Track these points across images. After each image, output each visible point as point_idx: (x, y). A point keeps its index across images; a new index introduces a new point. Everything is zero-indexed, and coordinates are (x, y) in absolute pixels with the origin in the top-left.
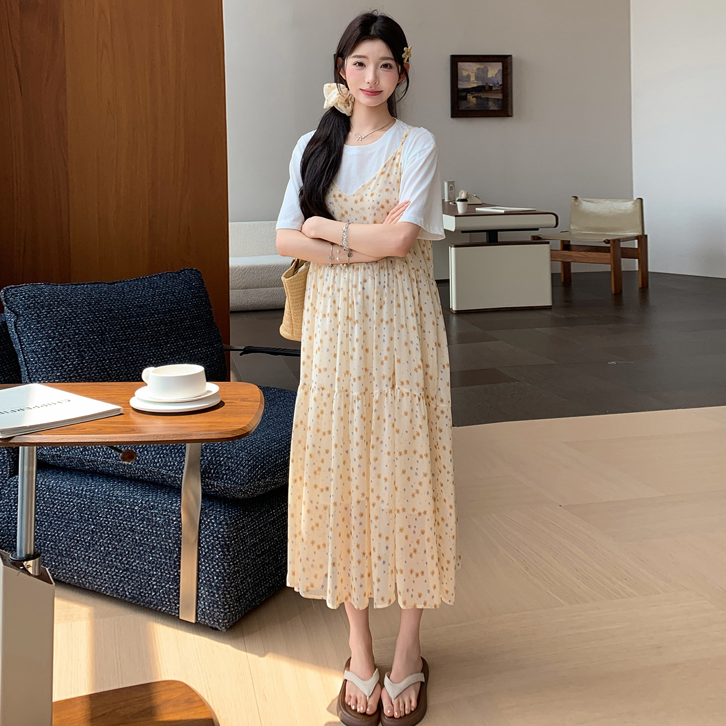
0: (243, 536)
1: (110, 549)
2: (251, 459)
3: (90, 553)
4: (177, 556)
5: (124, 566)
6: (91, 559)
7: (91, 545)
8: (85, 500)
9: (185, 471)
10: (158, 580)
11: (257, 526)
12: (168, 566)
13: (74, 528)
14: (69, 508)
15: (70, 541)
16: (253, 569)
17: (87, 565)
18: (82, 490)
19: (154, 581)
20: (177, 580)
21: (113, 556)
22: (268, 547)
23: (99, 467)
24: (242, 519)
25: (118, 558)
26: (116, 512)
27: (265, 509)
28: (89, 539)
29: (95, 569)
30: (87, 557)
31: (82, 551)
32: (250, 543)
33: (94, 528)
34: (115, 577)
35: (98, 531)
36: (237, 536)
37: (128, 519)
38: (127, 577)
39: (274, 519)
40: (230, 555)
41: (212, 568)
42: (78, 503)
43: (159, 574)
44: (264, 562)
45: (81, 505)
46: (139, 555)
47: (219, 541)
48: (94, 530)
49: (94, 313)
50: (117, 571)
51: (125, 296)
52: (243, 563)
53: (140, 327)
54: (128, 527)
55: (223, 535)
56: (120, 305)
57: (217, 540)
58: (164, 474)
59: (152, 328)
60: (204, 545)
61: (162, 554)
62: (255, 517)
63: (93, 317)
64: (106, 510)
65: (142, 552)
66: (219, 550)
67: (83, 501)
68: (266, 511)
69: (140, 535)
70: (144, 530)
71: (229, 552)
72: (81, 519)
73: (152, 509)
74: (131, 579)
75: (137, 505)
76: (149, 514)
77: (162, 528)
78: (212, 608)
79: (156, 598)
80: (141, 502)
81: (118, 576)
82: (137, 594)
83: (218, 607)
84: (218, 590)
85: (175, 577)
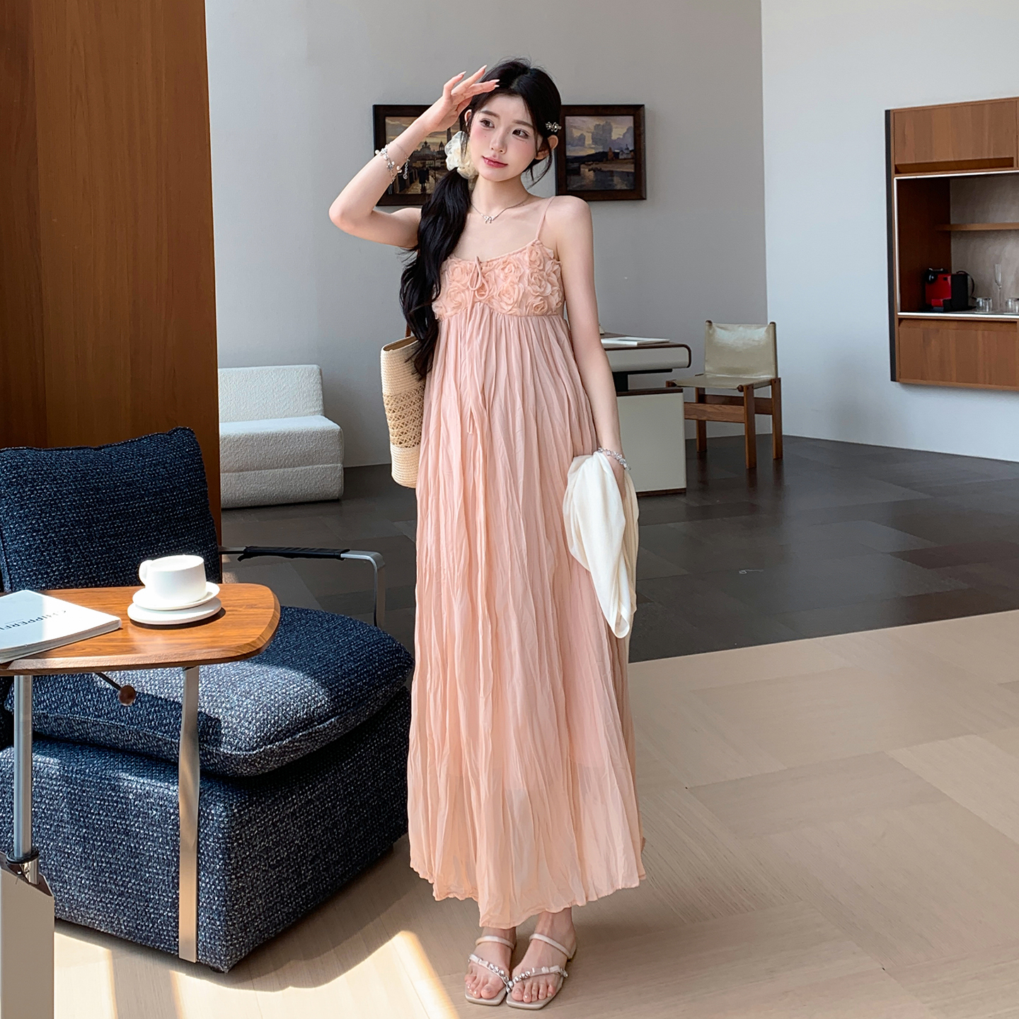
0: (250, 835)
1: (104, 865)
2: (260, 710)
3: (82, 872)
4: (175, 870)
5: (119, 890)
6: (83, 882)
7: (83, 860)
8: (75, 787)
9: (181, 732)
11: (269, 820)
12: (166, 885)
13: (64, 833)
14: (58, 802)
15: (61, 856)
16: (265, 886)
17: (79, 891)
18: (72, 771)
19: (152, 907)
20: (175, 906)
21: (107, 875)
22: (286, 854)
23: (89, 733)
24: (247, 807)
25: (113, 877)
26: (109, 805)
27: (282, 793)
28: (80, 850)
29: (87, 896)
30: (79, 879)
31: (73, 870)
32: (260, 847)
33: (86, 832)
34: (109, 905)
35: (90, 836)
36: (241, 836)
37: (122, 814)
38: (123, 904)
39: (294, 810)
40: (231, 864)
41: (213, 884)
42: (68, 793)
43: (157, 897)
44: (281, 876)
45: (71, 795)
46: (134, 871)
47: (220, 844)
48: (86, 835)
49: (80, 493)
50: (111, 897)
51: (113, 467)
52: (250, 877)
53: (130, 516)
54: (122, 828)
55: (223, 834)
56: (108, 481)
57: (218, 842)
58: (160, 740)
59: (142, 518)
60: (203, 852)
61: (160, 868)
62: (268, 805)
63: (79, 500)
64: (98, 802)
65: (138, 867)
66: (220, 856)
67: (73, 789)
68: (283, 796)
69: (135, 841)
70: (140, 832)
71: (231, 860)
72: (71, 818)
73: (147, 798)
74: (126, 907)
75: (132, 792)
76: (145, 805)
77: (158, 827)
78: (213, 941)
79: (154, 931)
80: (136, 787)
81: (113, 904)
82: (132, 928)
83: (219, 938)
84: (219, 916)
85: (173, 901)
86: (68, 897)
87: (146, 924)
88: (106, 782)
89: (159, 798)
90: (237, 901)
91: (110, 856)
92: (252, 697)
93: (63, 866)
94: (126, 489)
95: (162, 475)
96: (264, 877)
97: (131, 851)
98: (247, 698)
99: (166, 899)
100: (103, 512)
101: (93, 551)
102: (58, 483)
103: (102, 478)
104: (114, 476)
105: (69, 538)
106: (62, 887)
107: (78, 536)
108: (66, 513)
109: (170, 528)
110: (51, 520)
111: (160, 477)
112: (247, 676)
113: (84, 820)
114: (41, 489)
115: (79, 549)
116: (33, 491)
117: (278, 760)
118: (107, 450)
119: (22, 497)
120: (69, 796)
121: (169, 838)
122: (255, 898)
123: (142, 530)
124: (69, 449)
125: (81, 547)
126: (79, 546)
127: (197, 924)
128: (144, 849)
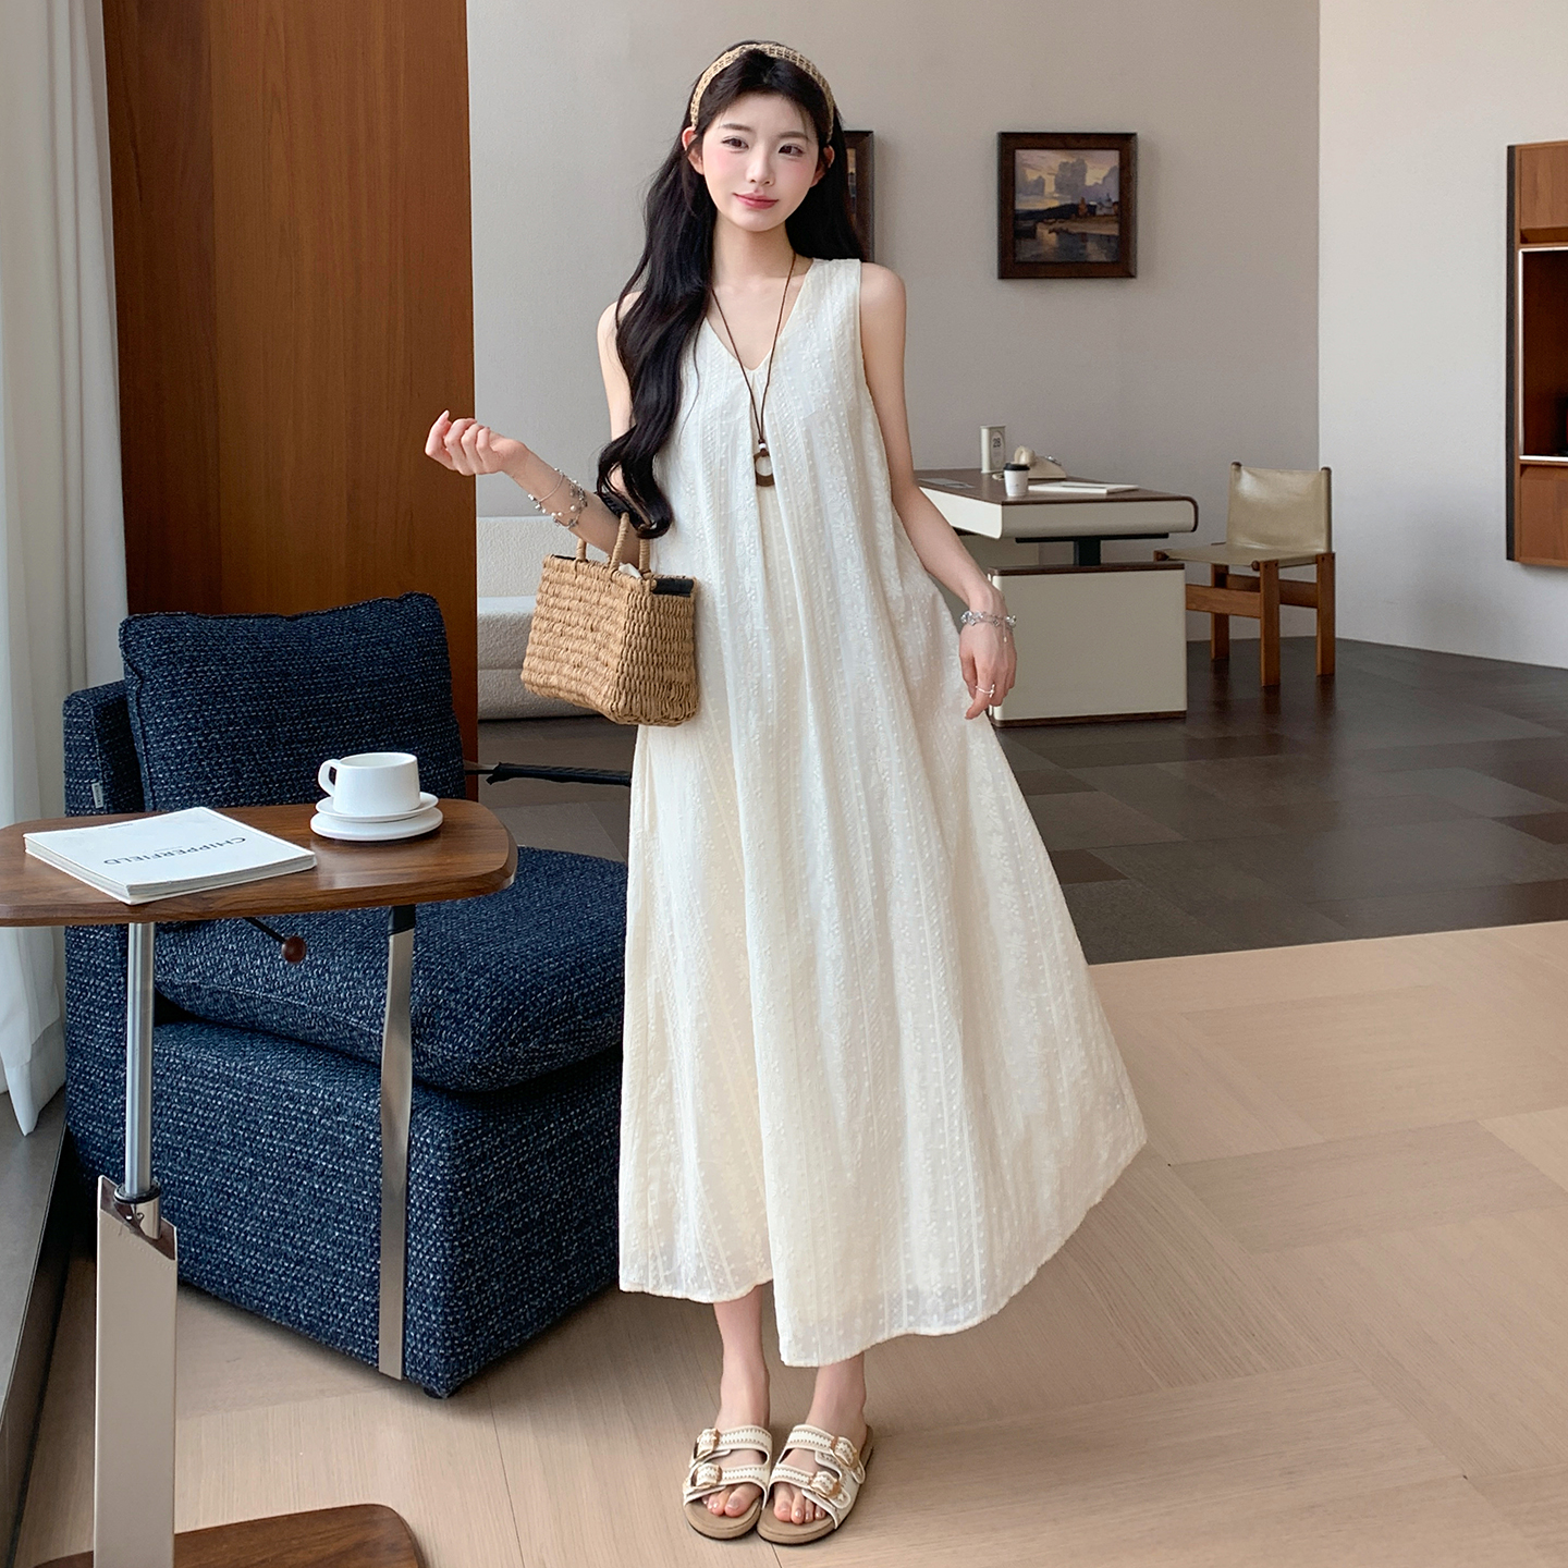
0: (483, 1181)
2: (498, 994)
3: (247, 1225)
4: (375, 1228)
5: (298, 1254)
6: (248, 1238)
7: (249, 1206)
8: (239, 1093)
9: (386, 1020)
10: (347, 1285)
11: (513, 1159)
12: (361, 1251)
13: (224, 1163)
15: (218, 1196)
16: (504, 1262)
17: (243, 1253)
19: (343, 1286)
20: (374, 1285)
21: (281, 1230)
22: (538, 1213)
24: (479, 1137)
25: (289, 1234)
26: (285, 1123)
27: (533, 1119)
28: (245, 1190)
29: (254, 1262)
30: (243, 1234)
31: (235, 1220)
32: (498, 1201)
33: (253, 1163)
34: (283, 1278)
35: (258, 1170)
36: (469, 1181)
37: (303, 1138)
38: (302, 1278)
40: (453, 1224)
41: (427, 1254)
43: (349, 1270)
44: (529, 1249)
45: (234, 1106)
46: (318, 1226)
47: (438, 1191)
48: (253, 1167)
49: (261, 678)
50: (286, 1265)
51: (311, 645)
52: (483, 1246)
53: (332, 713)
54: (303, 1159)
55: (443, 1176)
56: (302, 663)
57: (434, 1189)
58: (354, 1029)
59: (351, 717)
60: (415, 1201)
61: (354, 1224)
62: (510, 1135)
63: (258, 688)
64: (271, 1117)
65: (323, 1220)
66: (438, 1210)
67: (236, 1095)
68: (534, 1124)
69: (321, 1180)
70: (326, 1166)
71: (453, 1217)
72: (233, 1140)
73: (338, 1115)
74: (307, 1283)
75: (316, 1105)
76: (334, 1125)
77: (353, 1160)
78: (426, 1347)
79: (344, 1325)
80: (323, 1097)
81: (289, 1276)
82: (315, 1317)
83: (435, 1343)
84: (436, 1306)
85: (371, 1277)
86: (227, 1262)
87: (335, 1313)
88: (282, 1087)
89: (354, 1116)
90: (462, 1282)
91: (286, 1202)
92: (488, 975)
93: (220, 1213)
94: (327, 677)
95: (384, 659)
96: (503, 1248)
97: (315, 1196)
98: (479, 977)
99: (362, 1273)
100: (292, 707)
101: (276, 763)
102: (228, 664)
103: (293, 659)
104: (311, 658)
105: (239, 741)
106: (219, 1245)
107: (253, 740)
108: (237, 706)
109: (391, 733)
110: (215, 715)
111: (381, 661)
112: (483, 944)
113: (251, 1145)
114: (202, 671)
115: (254, 759)
116: (191, 673)
117: (523, 1070)
118: (306, 621)
119: (174, 681)
120: (231, 1106)
121: (367, 1178)
122: (490, 1281)
123: (349, 734)
124: (249, 618)
125: (257, 756)
126: (254, 754)
127: (405, 1317)
128: (331, 1192)
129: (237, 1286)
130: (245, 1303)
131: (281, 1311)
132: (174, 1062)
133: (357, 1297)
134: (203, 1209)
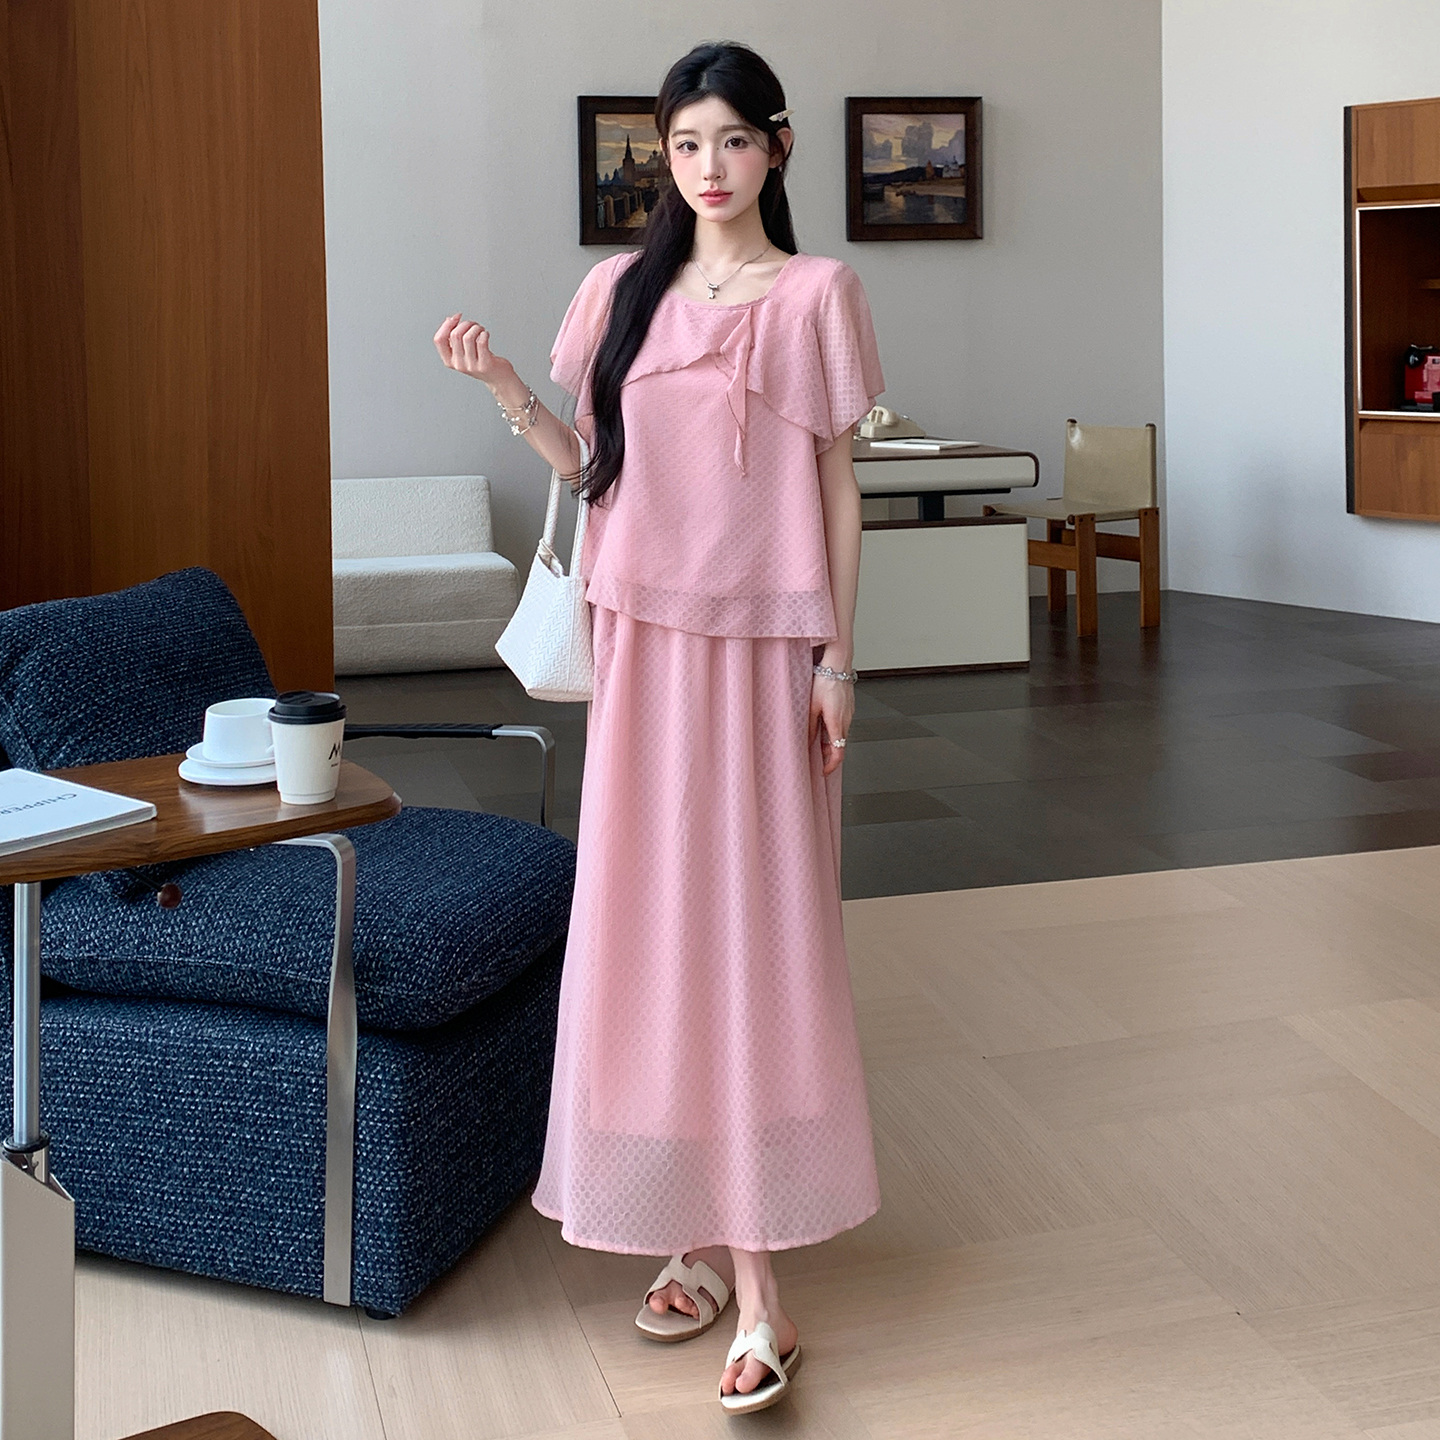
1: (200, 1170)
3: (165, 1184)
4: (318, 1168)
5: (226, 1205)
6: (166, 1198)
7: (166, 1166)
8: (153, 1057)
10: (285, 1227)
12: (302, 1192)
13: (134, 1127)
14: (124, 1082)
15: (128, 1162)
17: (159, 1213)
19: (280, 1229)
20: (317, 1221)
21: (205, 1184)
25: (215, 1187)
26: (208, 1080)
28: (161, 1151)
29: (172, 1220)
30: (159, 1194)
31: (149, 1182)
33: (170, 1124)
34: (208, 1231)
35: (177, 1129)
36: (419, 1111)
37: (231, 1092)
38: (231, 1227)
40: (408, 1153)
41: (380, 1184)
42: (141, 1067)
43: (288, 1211)
45: (146, 1070)
46: (251, 1175)
47: (391, 1123)
48: (171, 1128)
50: (212, 1217)
54: (232, 1112)
55: (396, 1108)
57: (387, 1122)
58: (291, 981)
60: (365, 1136)
61: (293, 1167)
64: (192, 1077)
65: (257, 1168)
66: (391, 1142)
67: (149, 1060)
69: (253, 1129)
70: (259, 1116)
71: (406, 1147)
72: (146, 1104)
73: (273, 1064)
74: (238, 1231)
75: (247, 1058)
76: (269, 1075)
77: (290, 1106)
78: (379, 1273)
79: (283, 1266)
80: (253, 1048)
81: (215, 1228)
82: (248, 1263)
83: (389, 1268)
84: (389, 1232)
85: (315, 1215)
86: (141, 1225)
87: (271, 1256)
88: (205, 1046)
89: (292, 1063)
91: (211, 1156)
93: (131, 1177)
97: (246, 1146)
99: (303, 1213)
106: (129, 1209)
113: (168, 1106)
120: (143, 1071)
121: (309, 1120)
127: (353, 1248)
128: (267, 1141)
129: (152, 1246)
130: (161, 1262)
131: (206, 1262)
132: (72, 1035)
133: (297, 1238)
134: (110, 1175)
